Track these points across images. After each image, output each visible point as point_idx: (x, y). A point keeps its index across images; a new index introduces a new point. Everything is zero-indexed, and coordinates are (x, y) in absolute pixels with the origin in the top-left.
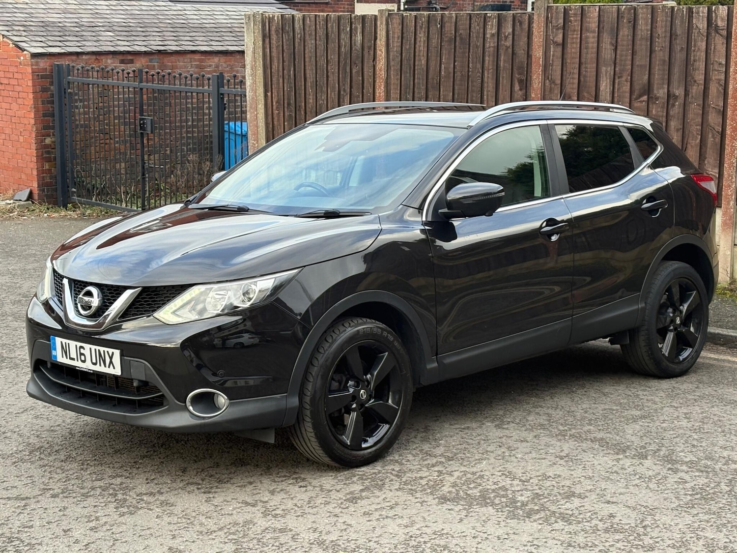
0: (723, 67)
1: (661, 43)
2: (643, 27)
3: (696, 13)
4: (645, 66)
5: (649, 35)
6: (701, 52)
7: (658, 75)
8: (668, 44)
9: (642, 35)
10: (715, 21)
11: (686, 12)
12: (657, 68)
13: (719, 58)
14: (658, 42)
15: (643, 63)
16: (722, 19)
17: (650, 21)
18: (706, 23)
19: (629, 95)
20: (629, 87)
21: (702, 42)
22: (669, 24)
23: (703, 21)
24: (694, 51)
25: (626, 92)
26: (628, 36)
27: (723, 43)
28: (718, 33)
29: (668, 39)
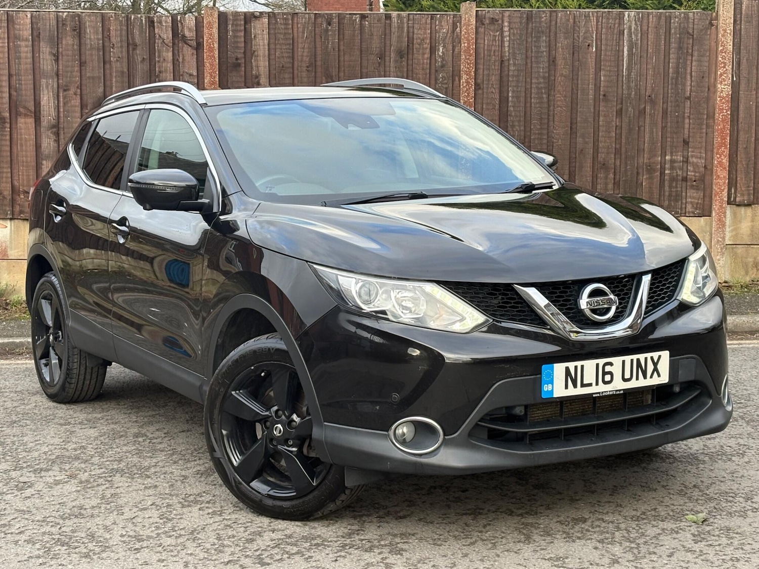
0: (194, 79)
1: (116, 53)
2: (92, 36)
3: (157, 22)
4: (99, 78)
5: (101, 45)
6: (168, 62)
7: (116, 87)
8: (125, 54)
9: (91, 45)
10: (182, 31)
11: (145, 21)
12: (114, 80)
13: (189, 69)
14: (113, 52)
15: (96, 74)
16: (190, 30)
17: (101, 29)
18: (171, 33)
19: (79, 109)
20: (79, 101)
21: (168, 52)
22: (124, 33)
23: (166, 31)
24: (159, 62)
25: (76, 106)
26: (73, 45)
27: (193, 54)
28: (186, 44)
29: (125, 49)
